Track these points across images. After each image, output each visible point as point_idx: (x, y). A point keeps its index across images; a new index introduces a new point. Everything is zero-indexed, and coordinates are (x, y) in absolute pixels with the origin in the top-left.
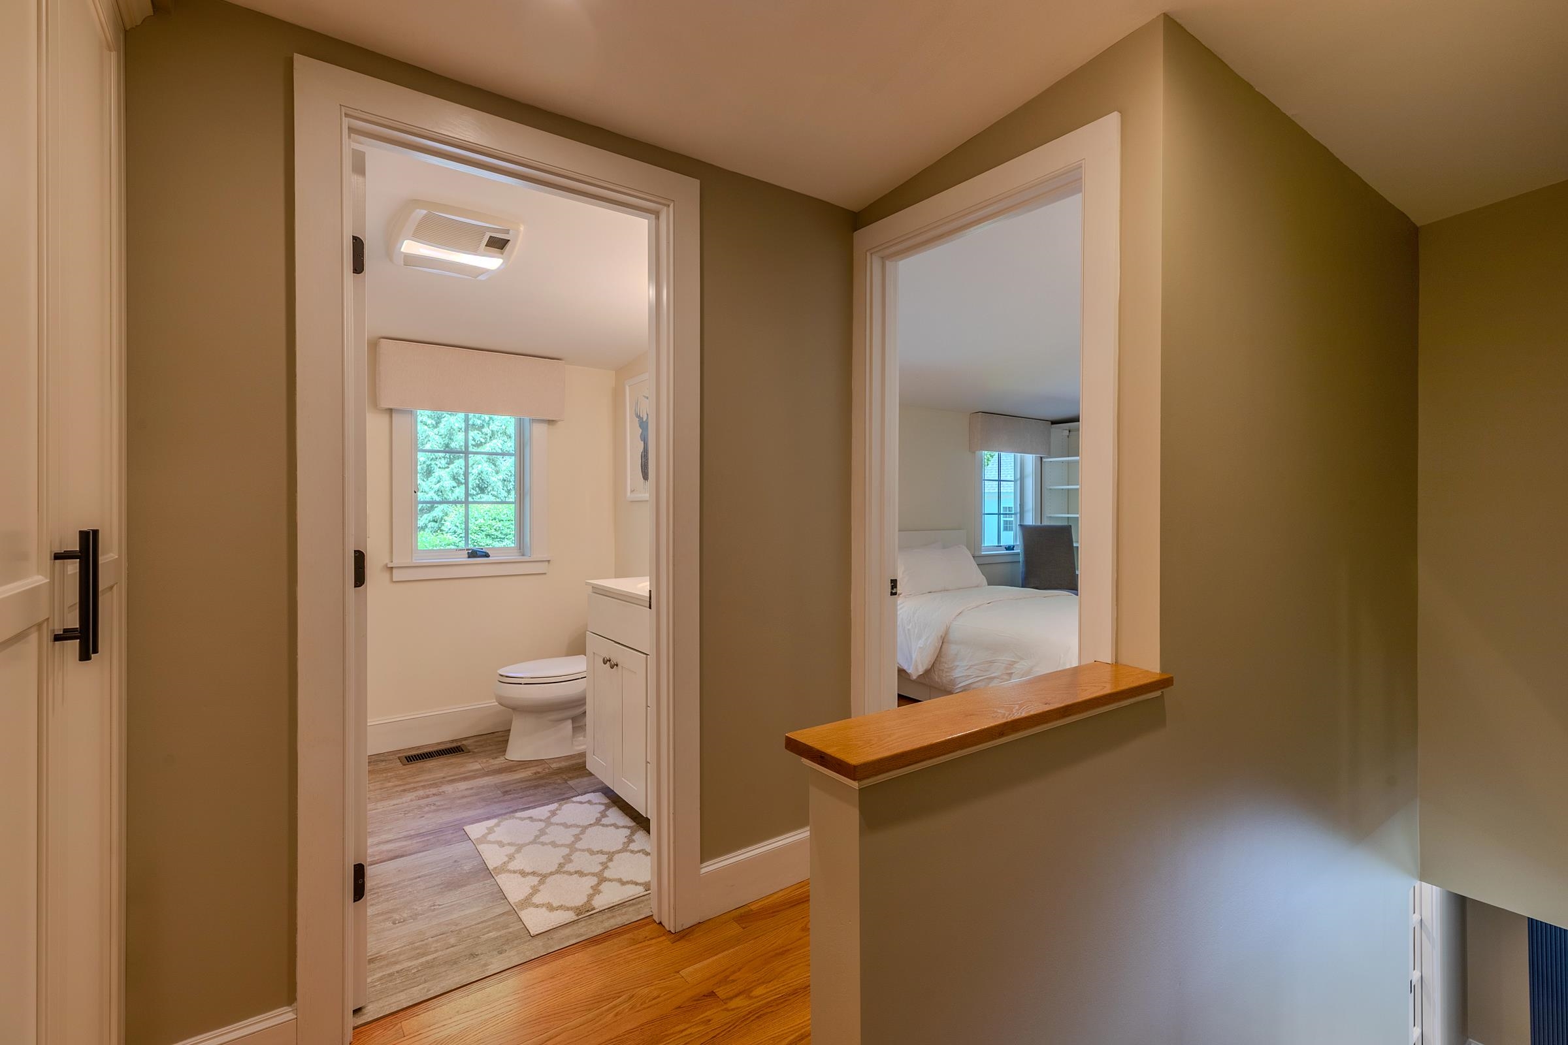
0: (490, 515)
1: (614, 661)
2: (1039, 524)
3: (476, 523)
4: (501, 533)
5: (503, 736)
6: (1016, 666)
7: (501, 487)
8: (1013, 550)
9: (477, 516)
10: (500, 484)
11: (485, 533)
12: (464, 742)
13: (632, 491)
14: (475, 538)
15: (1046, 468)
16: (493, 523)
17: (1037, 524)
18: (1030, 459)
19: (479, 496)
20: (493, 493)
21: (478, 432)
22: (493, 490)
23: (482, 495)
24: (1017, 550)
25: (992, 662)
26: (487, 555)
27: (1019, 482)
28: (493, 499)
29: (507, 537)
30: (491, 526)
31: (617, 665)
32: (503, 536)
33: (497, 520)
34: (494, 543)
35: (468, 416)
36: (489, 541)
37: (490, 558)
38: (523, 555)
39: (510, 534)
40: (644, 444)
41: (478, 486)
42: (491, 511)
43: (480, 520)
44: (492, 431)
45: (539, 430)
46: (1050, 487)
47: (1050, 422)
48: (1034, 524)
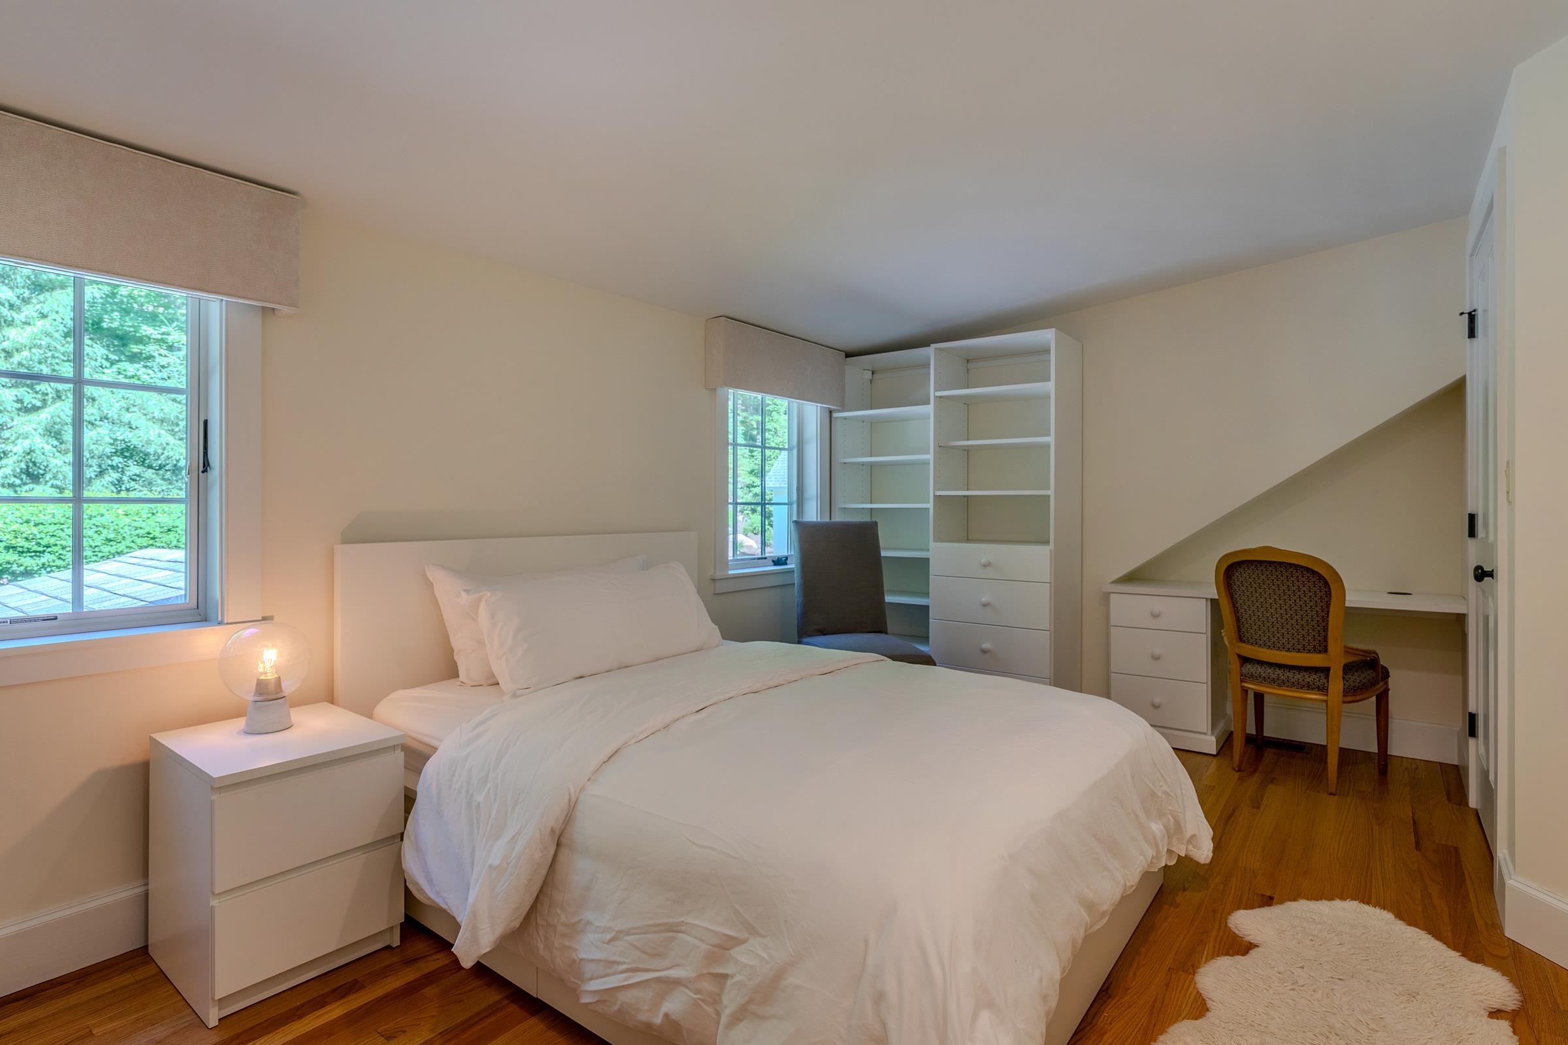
2: (827, 520)
6: (735, 953)
8: (786, 564)
15: (838, 428)
17: (822, 520)
18: (813, 412)
24: (792, 565)
25: (674, 929)
27: (795, 451)
46: (845, 458)
47: (844, 353)
48: (819, 520)
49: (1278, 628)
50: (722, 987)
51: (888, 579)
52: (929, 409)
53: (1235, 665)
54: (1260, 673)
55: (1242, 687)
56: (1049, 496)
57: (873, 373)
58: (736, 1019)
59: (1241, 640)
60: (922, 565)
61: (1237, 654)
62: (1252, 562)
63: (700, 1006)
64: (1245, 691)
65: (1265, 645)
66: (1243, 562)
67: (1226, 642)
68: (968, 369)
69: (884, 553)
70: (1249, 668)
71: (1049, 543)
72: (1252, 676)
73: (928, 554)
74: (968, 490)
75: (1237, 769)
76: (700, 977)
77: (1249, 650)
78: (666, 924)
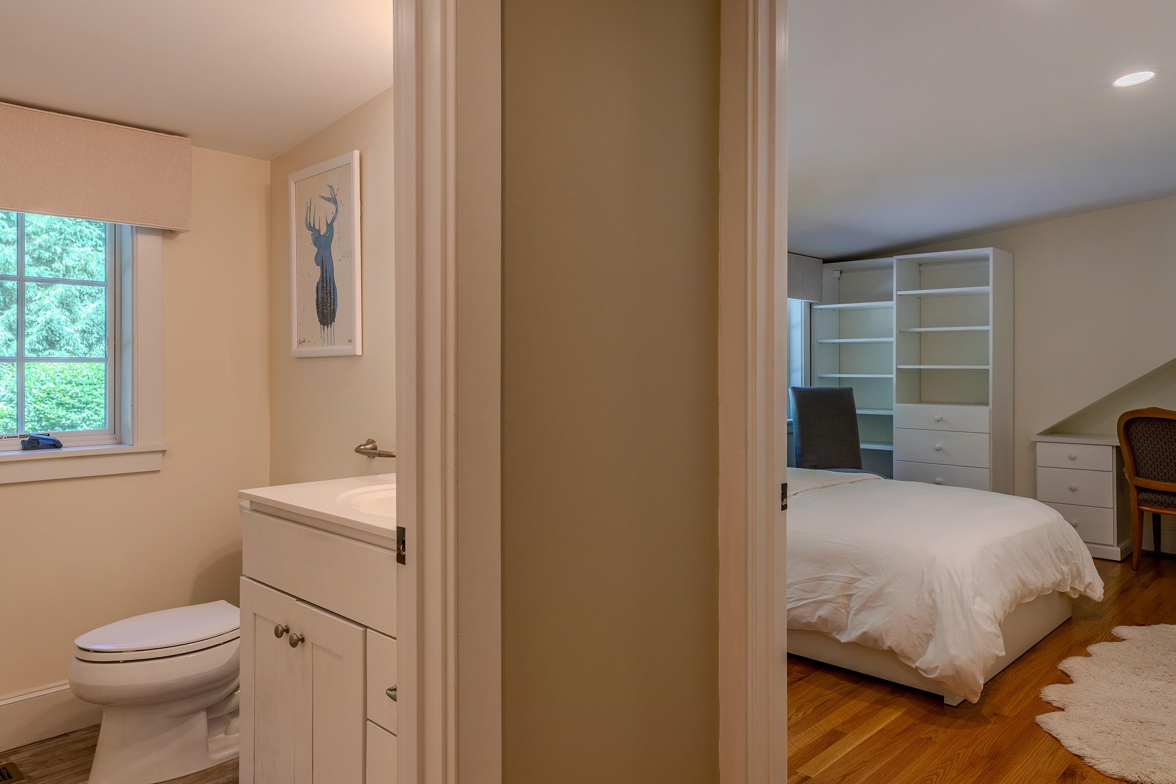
0: (63, 376)
1: (296, 632)
2: (809, 386)
3: (44, 387)
4: (80, 401)
5: (84, 740)
6: (856, 584)
7: (79, 341)
9: (44, 378)
10: (77, 336)
11: (54, 401)
12: (13, 759)
13: (300, 342)
14: (41, 408)
15: (817, 317)
16: (68, 387)
17: (806, 387)
18: (798, 306)
19: (47, 352)
20: (68, 348)
21: (45, 267)
22: (68, 344)
23: (51, 351)
25: (821, 579)
26: (56, 445)
28: (67, 355)
29: (88, 406)
30: (65, 393)
31: (303, 640)
32: (82, 406)
33: (74, 384)
34: (70, 415)
35: (23, 217)
36: (61, 412)
37: (63, 450)
38: (120, 443)
39: (92, 402)
40: (322, 269)
41: (46, 339)
42: (65, 372)
43: (48, 383)
44: (67, 267)
45: (149, 245)
46: (821, 339)
47: (822, 260)
48: (803, 386)
49: (1164, 466)
50: (850, 600)
51: (862, 431)
52: (893, 304)
53: (1133, 494)
54: (1152, 498)
55: (1139, 509)
56: (988, 370)
57: (841, 273)
58: (859, 611)
59: (1138, 475)
60: (888, 420)
61: (1135, 485)
62: (1144, 418)
63: (840, 610)
64: (1142, 512)
65: (1155, 478)
66: (1138, 418)
67: (1127, 478)
68: (920, 271)
69: (858, 412)
70: (1144, 496)
71: (989, 404)
72: (1146, 501)
73: (892, 412)
74: (920, 365)
75: (1135, 569)
76: (838, 597)
77: (1142, 482)
78: (816, 578)
